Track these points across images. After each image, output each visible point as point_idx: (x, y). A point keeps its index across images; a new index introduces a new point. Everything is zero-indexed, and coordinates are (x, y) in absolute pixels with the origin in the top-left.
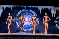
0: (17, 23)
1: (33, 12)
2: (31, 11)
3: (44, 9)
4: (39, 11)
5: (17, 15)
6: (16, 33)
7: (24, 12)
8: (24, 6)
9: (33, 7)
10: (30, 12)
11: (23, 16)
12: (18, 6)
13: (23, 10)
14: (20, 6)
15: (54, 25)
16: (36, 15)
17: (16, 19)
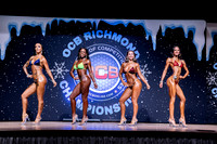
0: (64, 85)
1: (125, 42)
2: (117, 38)
3: (168, 29)
4: (147, 38)
5: (66, 53)
6: (61, 120)
7: (91, 42)
8: (92, 20)
9: (125, 22)
10: (114, 43)
11: (88, 58)
12: (67, 20)
13: (87, 37)
14: (76, 20)
15: (206, 90)
16: (137, 52)
17: (59, 71)
